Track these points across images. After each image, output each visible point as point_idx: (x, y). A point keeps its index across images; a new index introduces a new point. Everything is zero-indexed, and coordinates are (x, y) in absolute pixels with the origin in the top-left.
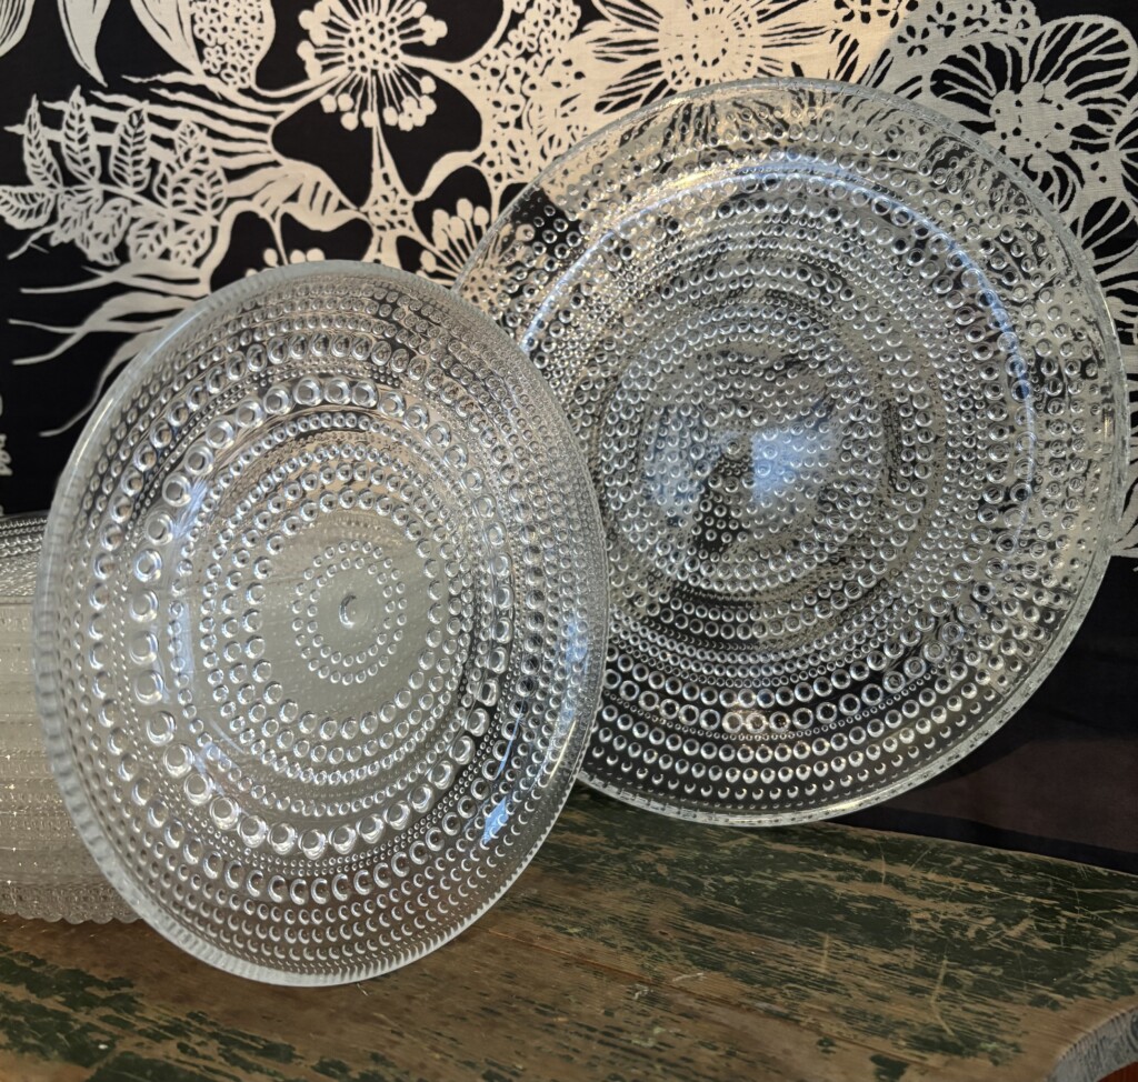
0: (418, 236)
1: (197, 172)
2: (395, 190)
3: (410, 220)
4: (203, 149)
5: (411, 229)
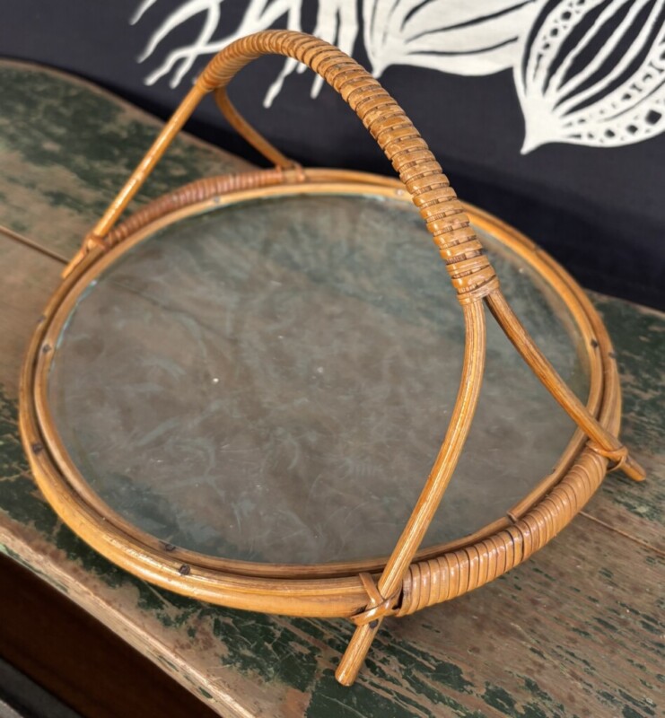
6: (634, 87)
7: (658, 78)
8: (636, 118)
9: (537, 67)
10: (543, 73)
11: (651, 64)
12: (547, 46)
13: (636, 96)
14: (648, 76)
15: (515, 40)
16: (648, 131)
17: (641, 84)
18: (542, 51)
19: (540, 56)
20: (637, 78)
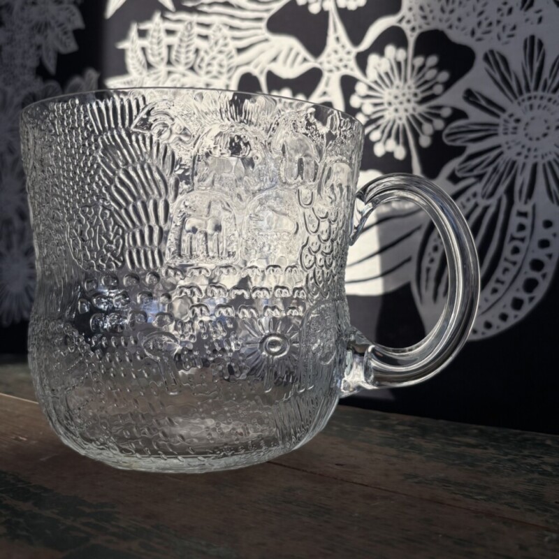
0: (357, 73)
1: (221, 52)
2: (343, 47)
3: (352, 63)
4: (225, 38)
5: (352, 70)
6: (498, 281)
7: (514, 270)
8: (505, 306)
9: (427, 280)
10: (432, 284)
11: (506, 260)
12: (432, 261)
13: (502, 288)
14: (506, 270)
15: (409, 260)
16: (516, 316)
17: (502, 278)
18: (430, 265)
19: (428, 270)
20: (498, 274)
